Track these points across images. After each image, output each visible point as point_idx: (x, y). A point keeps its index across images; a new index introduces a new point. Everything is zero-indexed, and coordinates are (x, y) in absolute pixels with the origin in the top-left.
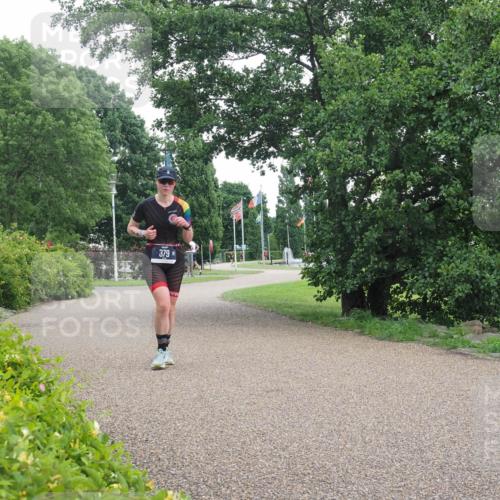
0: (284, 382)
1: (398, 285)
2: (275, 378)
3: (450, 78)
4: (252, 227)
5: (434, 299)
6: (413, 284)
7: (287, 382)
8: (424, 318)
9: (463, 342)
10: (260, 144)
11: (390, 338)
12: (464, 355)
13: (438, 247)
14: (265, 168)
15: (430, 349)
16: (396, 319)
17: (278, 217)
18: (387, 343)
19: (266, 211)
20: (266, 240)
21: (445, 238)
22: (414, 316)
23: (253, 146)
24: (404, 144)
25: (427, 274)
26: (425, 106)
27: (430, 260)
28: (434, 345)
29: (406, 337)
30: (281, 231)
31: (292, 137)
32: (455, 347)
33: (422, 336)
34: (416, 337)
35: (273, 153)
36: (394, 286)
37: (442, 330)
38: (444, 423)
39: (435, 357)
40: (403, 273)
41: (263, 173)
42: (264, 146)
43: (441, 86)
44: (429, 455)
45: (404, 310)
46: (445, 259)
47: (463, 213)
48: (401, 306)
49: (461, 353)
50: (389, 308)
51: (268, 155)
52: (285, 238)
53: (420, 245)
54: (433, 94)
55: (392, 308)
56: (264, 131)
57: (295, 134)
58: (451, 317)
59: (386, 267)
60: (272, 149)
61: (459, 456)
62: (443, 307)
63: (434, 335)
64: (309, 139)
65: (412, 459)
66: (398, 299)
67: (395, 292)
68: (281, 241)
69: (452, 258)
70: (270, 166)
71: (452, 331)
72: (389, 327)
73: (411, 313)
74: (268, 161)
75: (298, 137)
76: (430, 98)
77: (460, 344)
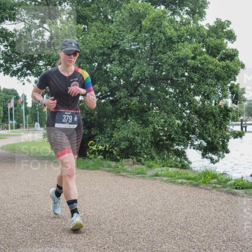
0: (32, 192)
1: (92, 141)
2: (27, 190)
3: (119, 39)
4: (18, 111)
5: (110, 148)
6: (99, 141)
7: (34, 192)
8: (105, 158)
9: (123, 170)
10: (22, 68)
11: (87, 168)
12: (124, 176)
13: (112, 123)
14: (25, 81)
15: (107, 173)
16: (91, 159)
17: (32, 107)
18: (85, 171)
19: (26, 104)
20: (26, 118)
21: (116, 118)
22: (100, 157)
23: (19, 70)
24: (96, 71)
25: (106, 136)
26: (106, 52)
27: (109, 129)
28: (109, 171)
29: (95, 168)
30: (34, 114)
31: (39, 66)
32: (119, 172)
33: (103, 167)
34: (101, 168)
35: (29, 74)
36: (90, 142)
37: (113, 164)
38: (112, 210)
39: (109, 177)
40: (95, 136)
41: (24, 84)
42: (25, 70)
43: (114, 43)
44: (103, 226)
45: (95, 154)
46: (115, 129)
47: (125, 106)
48: (94, 152)
49: (122, 175)
50: (88, 153)
51: (26, 75)
52: (36, 118)
53: (103, 122)
54: (111, 47)
55: (89, 153)
56: (24, 62)
57: (41, 64)
58: (118, 158)
59: (86, 133)
60: (28, 72)
61: (118, 226)
62: (114, 152)
63: (109, 166)
64: (48, 67)
65: (95, 229)
66: (92, 149)
67: (91, 145)
68: (34, 119)
69: (119, 128)
70: (28, 80)
71: (118, 164)
72: (87, 163)
73: (98, 155)
74: (26, 78)
75: (42, 66)
76: (109, 48)
77: (122, 171)
